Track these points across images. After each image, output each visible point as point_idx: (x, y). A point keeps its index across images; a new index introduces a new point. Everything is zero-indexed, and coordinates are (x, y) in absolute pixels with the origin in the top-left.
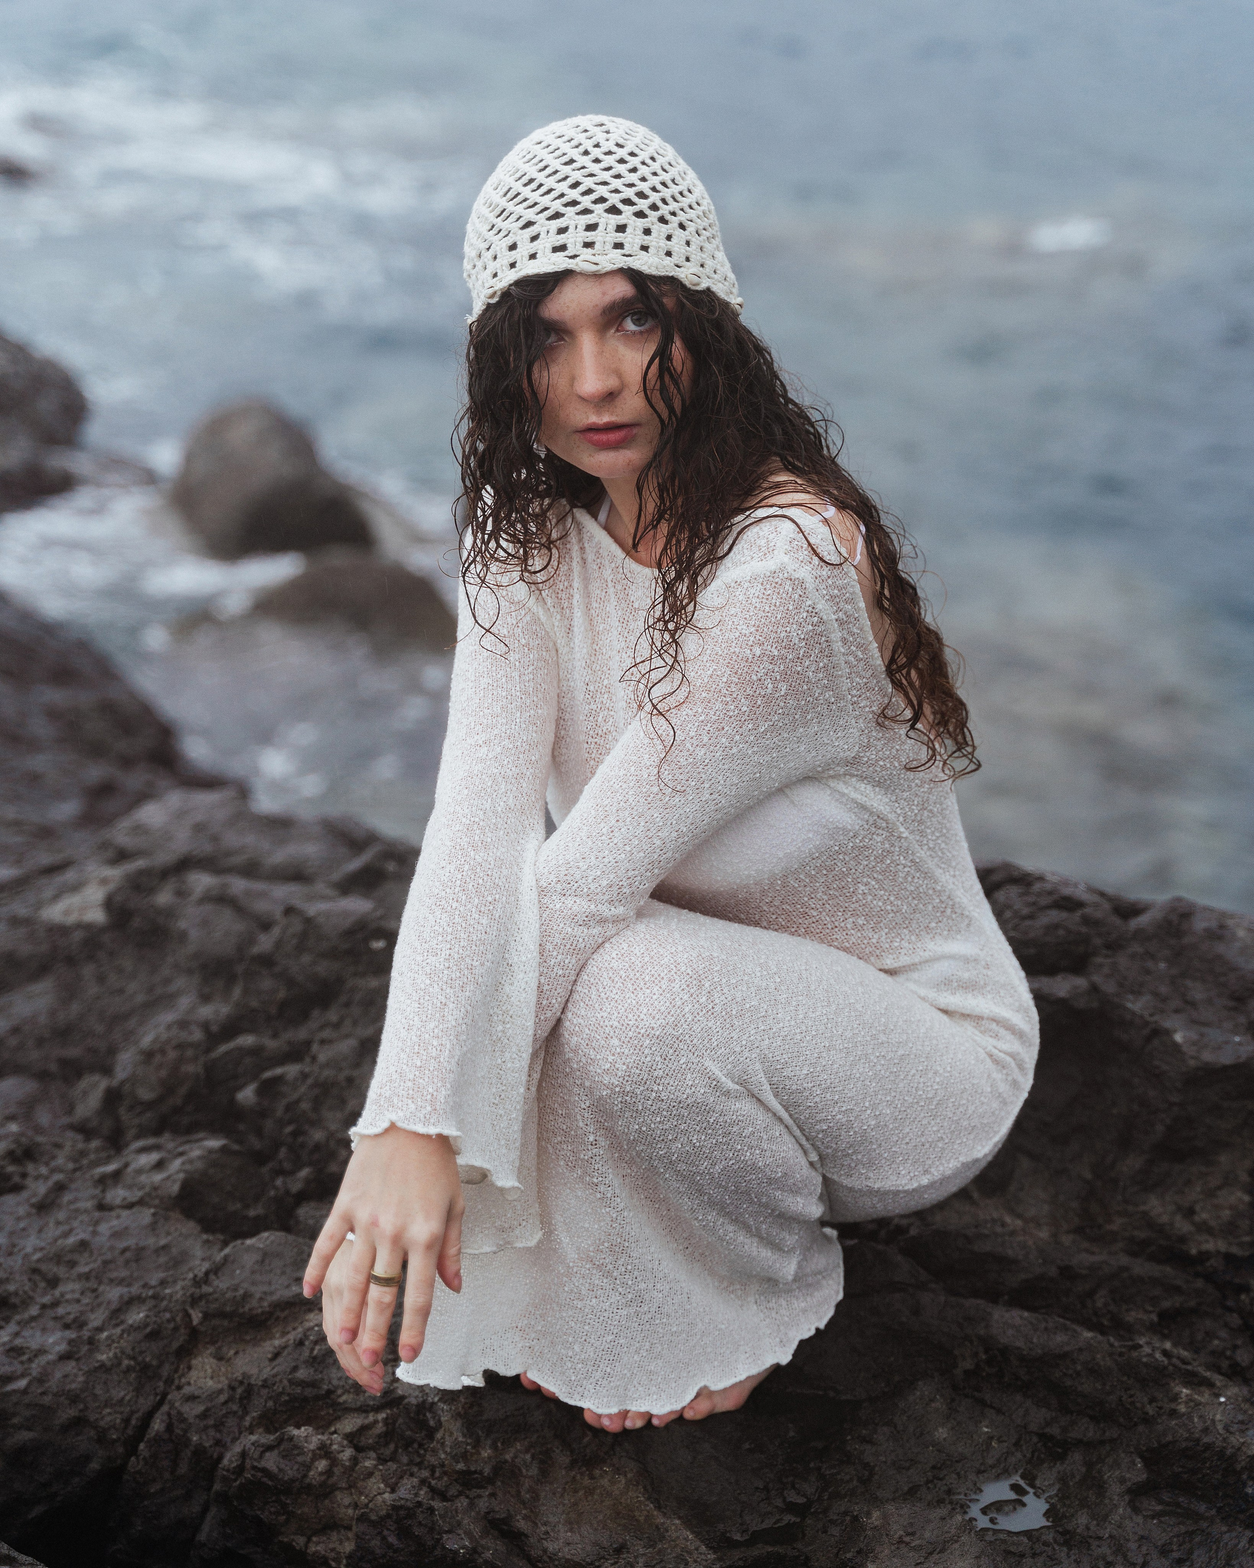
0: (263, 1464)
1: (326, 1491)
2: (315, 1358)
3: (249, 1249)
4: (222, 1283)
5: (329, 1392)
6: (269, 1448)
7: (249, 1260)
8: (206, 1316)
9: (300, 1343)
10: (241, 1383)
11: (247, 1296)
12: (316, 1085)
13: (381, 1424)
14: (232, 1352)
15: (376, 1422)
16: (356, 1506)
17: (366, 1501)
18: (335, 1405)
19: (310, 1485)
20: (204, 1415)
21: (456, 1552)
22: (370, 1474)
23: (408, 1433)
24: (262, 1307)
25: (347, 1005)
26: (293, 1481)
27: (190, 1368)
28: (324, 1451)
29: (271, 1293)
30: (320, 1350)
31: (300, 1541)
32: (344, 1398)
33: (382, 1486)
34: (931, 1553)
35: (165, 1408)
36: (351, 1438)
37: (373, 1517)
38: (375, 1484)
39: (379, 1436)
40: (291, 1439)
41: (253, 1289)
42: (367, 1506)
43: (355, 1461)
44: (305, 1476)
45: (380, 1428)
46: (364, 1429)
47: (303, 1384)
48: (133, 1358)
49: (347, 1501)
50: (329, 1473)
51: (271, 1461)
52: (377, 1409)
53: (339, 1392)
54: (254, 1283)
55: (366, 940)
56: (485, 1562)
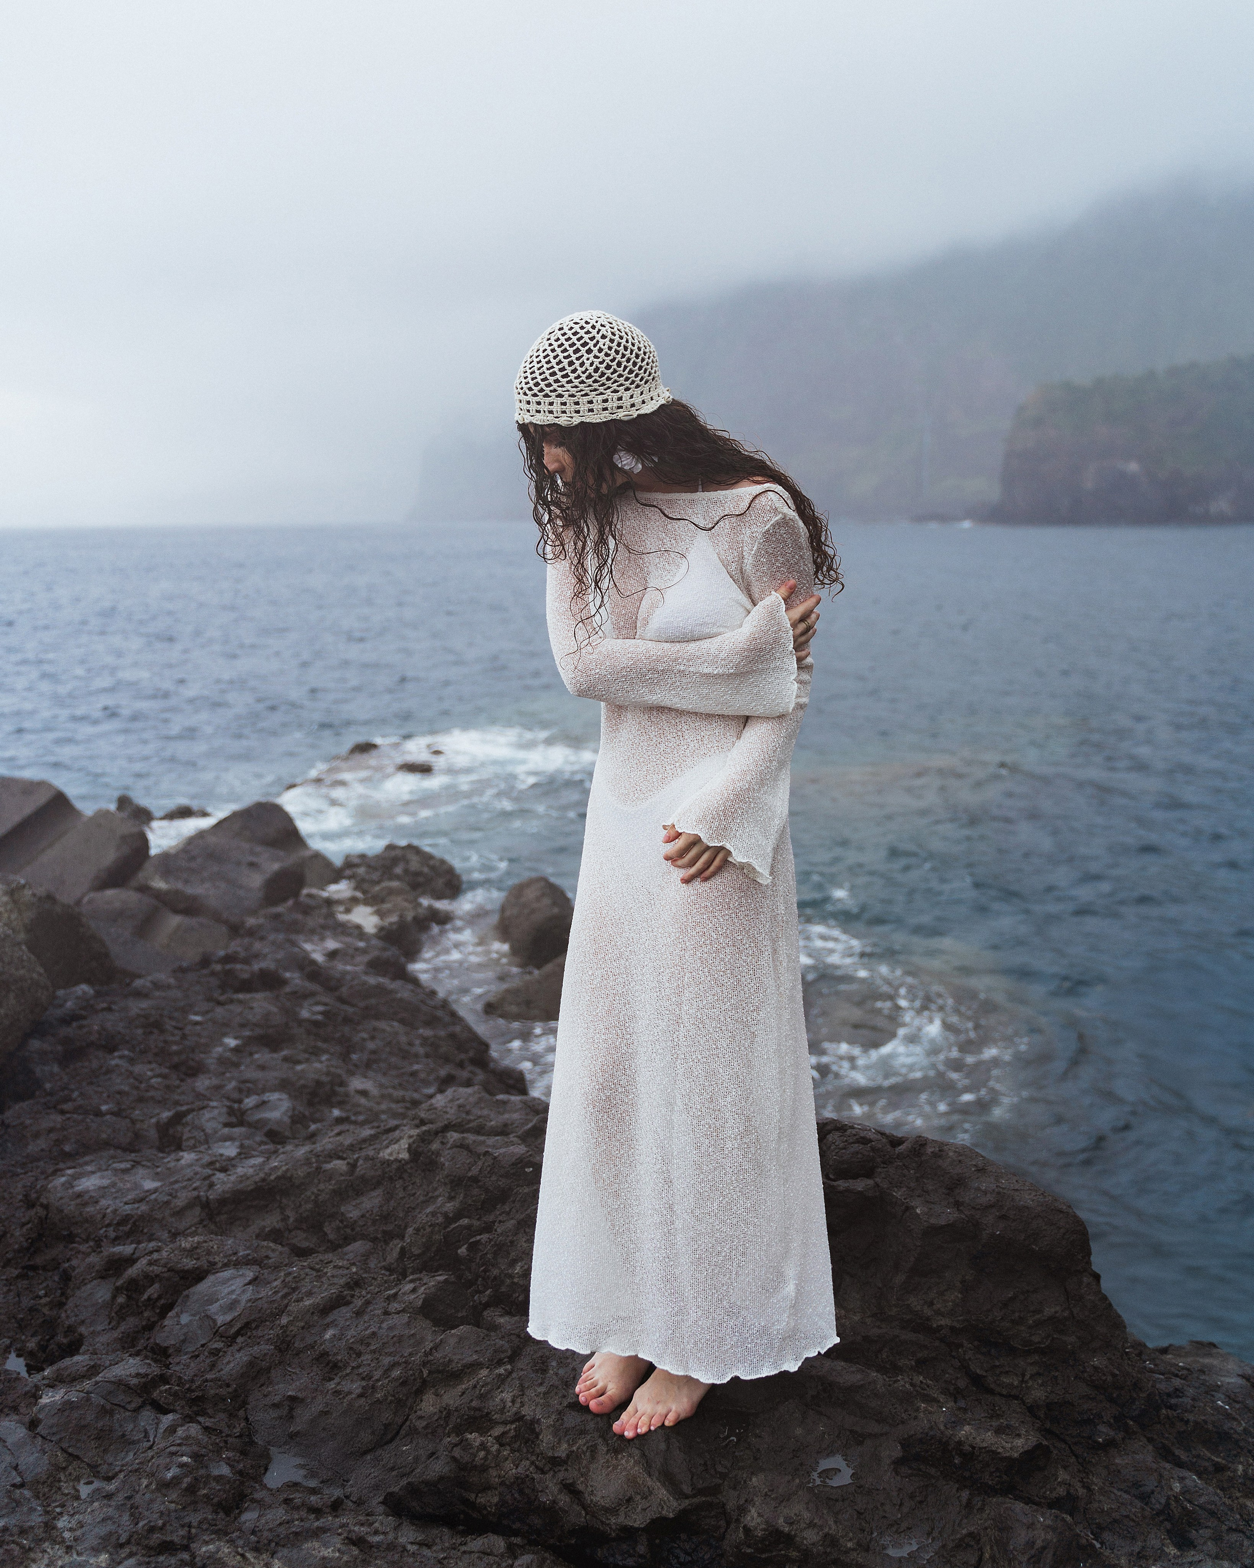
1: (484, 1469)
2: (482, 1395)
3: (452, 1335)
4: (438, 1355)
5: (488, 1414)
6: (456, 1445)
7: (452, 1341)
8: (430, 1373)
9: (475, 1387)
10: (445, 1409)
11: (450, 1361)
12: (496, 1245)
14: (442, 1392)
15: (510, 1430)
16: (499, 1477)
17: (504, 1474)
18: (491, 1420)
19: (476, 1466)
20: (426, 1427)
21: (545, 1503)
22: (507, 1459)
24: (458, 1367)
25: (514, 1202)
26: (467, 1463)
27: (421, 1401)
28: (483, 1446)
29: (463, 1360)
30: (486, 1391)
31: (472, 1496)
32: (494, 1417)
33: (511, 1465)
34: (782, 1501)
35: (408, 1423)
36: (498, 1439)
37: (507, 1483)
38: (508, 1465)
39: (512, 1437)
40: (467, 1440)
41: (454, 1357)
42: (504, 1476)
43: (499, 1451)
44: (474, 1460)
45: (512, 1433)
46: (504, 1433)
47: (476, 1409)
48: (394, 1396)
49: (495, 1474)
50: (485, 1458)
52: (512, 1422)
53: (492, 1414)
54: (455, 1354)
55: (523, 1167)
56: (560, 1508)
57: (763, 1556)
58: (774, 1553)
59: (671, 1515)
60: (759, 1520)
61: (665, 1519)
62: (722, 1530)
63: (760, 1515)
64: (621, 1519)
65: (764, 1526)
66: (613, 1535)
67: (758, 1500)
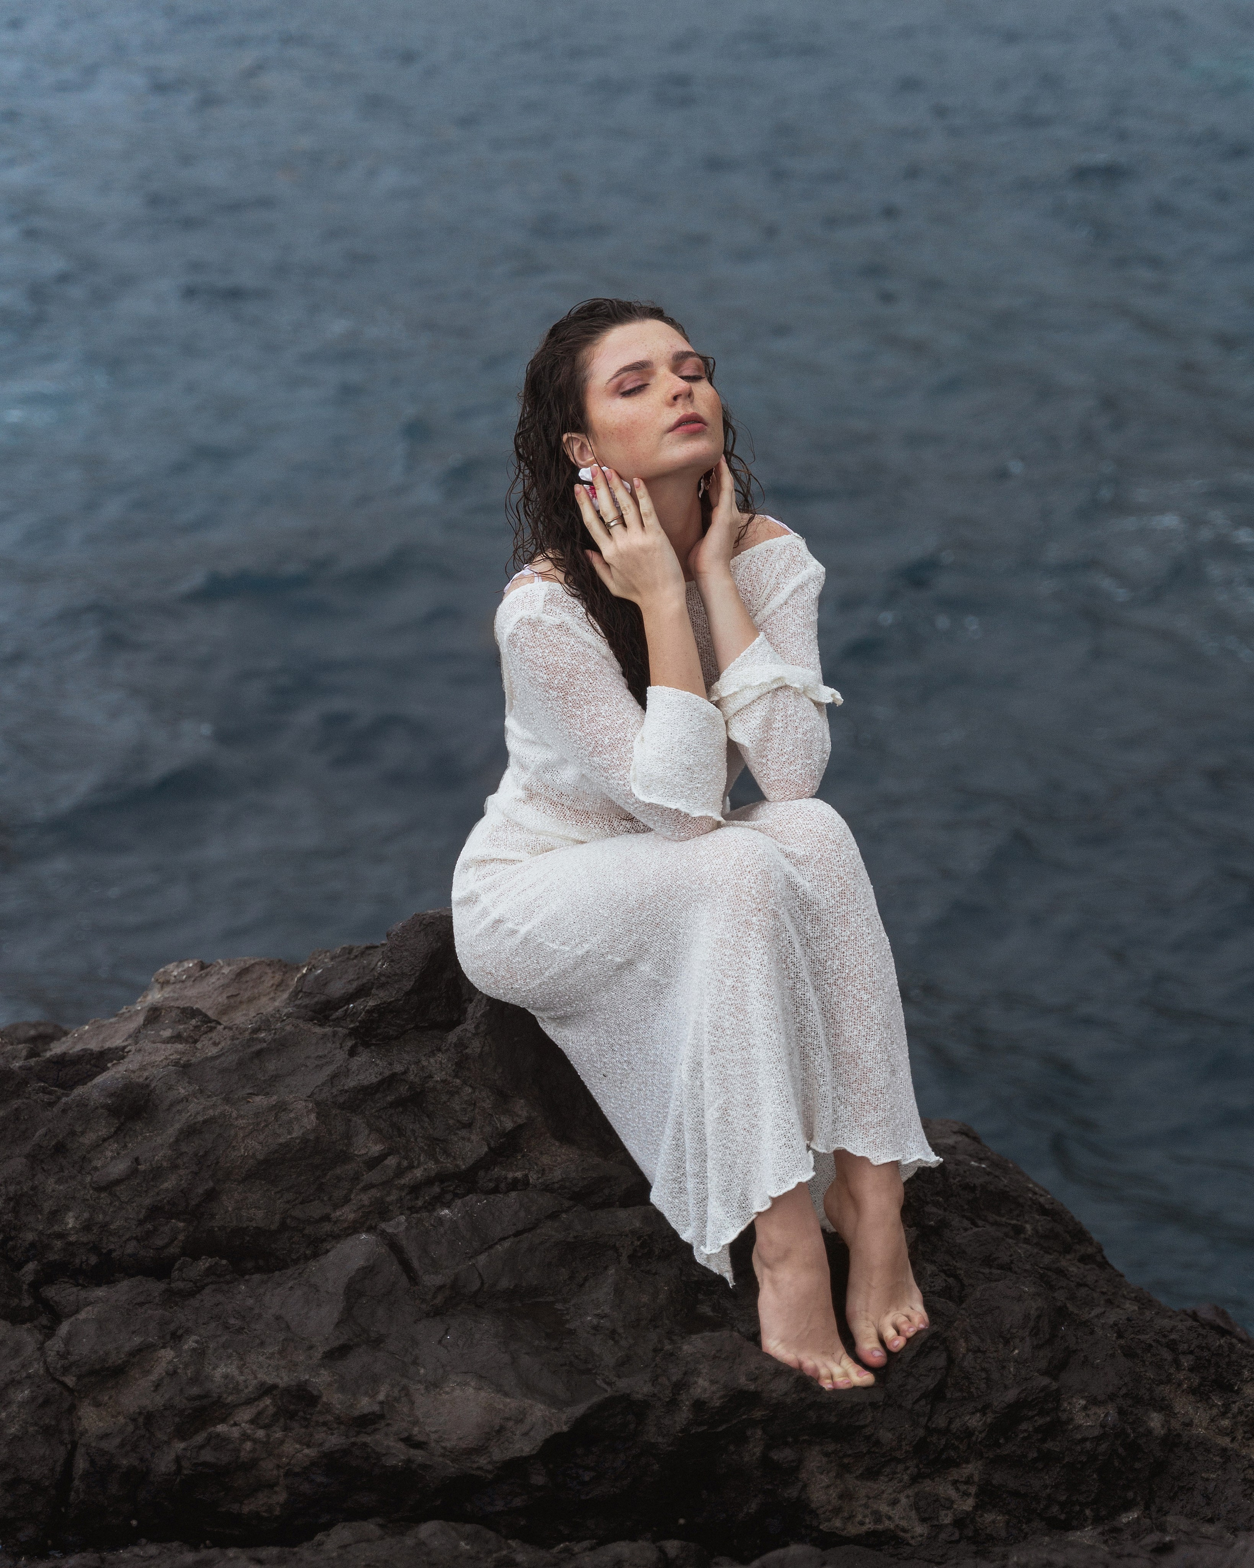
0: (202, 1458)
1: (252, 1464)
2: (190, 1379)
3: (85, 1321)
5: (220, 1397)
6: (201, 1447)
8: (80, 1378)
10: (140, 1413)
11: (105, 1354)
13: (271, 1407)
14: (106, 1398)
15: (265, 1406)
16: (279, 1467)
17: (288, 1460)
18: (228, 1404)
20: (122, 1445)
22: (282, 1442)
23: (292, 1407)
24: (120, 1359)
26: (229, 1464)
27: (80, 1419)
28: (242, 1436)
29: (120, 1347)
30: (191, 1373)
31: (235, 1508)
32: (230, 1399)
33: (298, 1446)
35: (81, 1450)
36: (255, 1422)
37: (297, 1470)
38: (290, 1447)
39: (274, 1415)
40: (218, 1435)
41: (107, 1348)
42: (289, 1464)
43: (268, 1436)
44: (238, 1457)
45: (271, 1410)
46: (259, 1414)
47: (196, 1398)
48: (36, 1424)
49: (271, 1466)
50: (254, 1450)
51: (207, 1456)
52: (261, 1398)
53: (225, 1396)
54: (104, 1344)
56: (419, 1465)
57: (720, 1429)
58: (734, 1422)
59: (565, 1429)
60: (714, 1388)
61: (558, 1436)
62: (632, 1426)
63: (713, 1382)
64: (498, 1454)
65: (722, 1393)
66: (490, 1476)
67: (704, 1368)
